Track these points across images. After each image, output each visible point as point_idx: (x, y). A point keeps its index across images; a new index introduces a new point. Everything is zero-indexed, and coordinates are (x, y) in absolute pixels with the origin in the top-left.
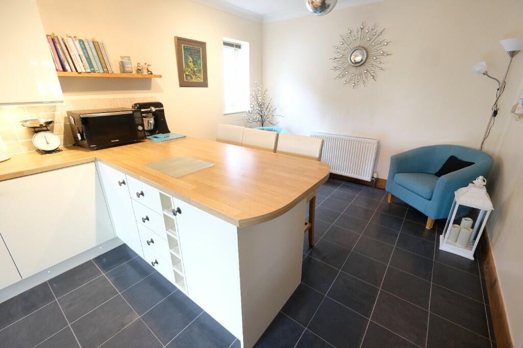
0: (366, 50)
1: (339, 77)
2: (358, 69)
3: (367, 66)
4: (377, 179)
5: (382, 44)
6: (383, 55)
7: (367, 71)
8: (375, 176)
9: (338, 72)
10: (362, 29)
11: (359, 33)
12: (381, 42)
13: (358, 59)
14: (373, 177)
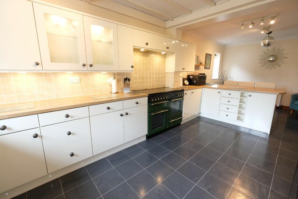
0: (275, 56)
1: (262, 66)
2: (272, 63)
3: (276, 62)
4: (282, 106)
5: (284, 54)
6: (284, 58)
7: (276, 63)
8: (281, 104)
9: (262, 64)
10: (273, 49)
11: (272, 51)
12: (283, 54)
13: (271, 59)
14: (280, 105)
